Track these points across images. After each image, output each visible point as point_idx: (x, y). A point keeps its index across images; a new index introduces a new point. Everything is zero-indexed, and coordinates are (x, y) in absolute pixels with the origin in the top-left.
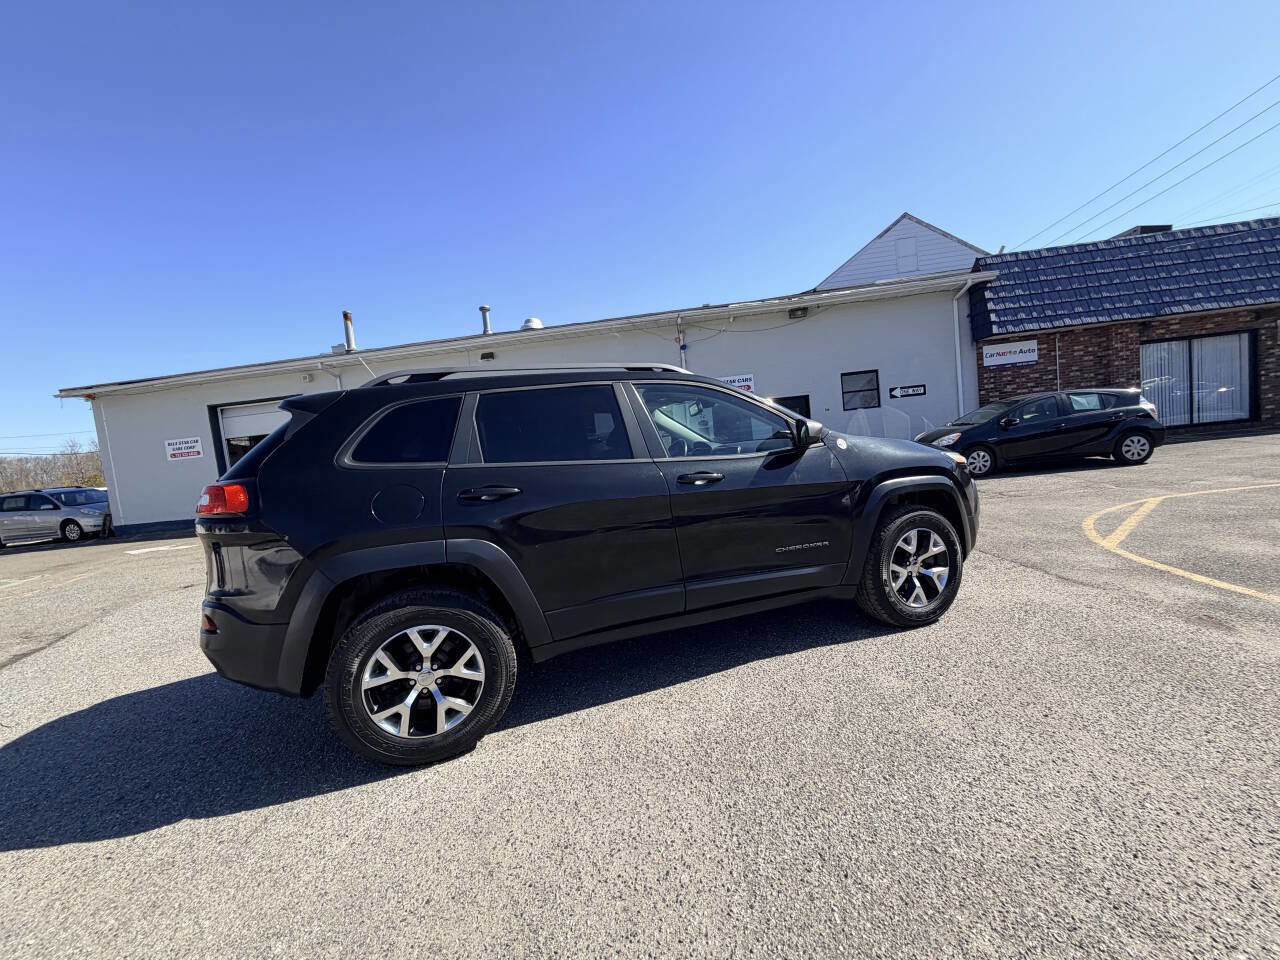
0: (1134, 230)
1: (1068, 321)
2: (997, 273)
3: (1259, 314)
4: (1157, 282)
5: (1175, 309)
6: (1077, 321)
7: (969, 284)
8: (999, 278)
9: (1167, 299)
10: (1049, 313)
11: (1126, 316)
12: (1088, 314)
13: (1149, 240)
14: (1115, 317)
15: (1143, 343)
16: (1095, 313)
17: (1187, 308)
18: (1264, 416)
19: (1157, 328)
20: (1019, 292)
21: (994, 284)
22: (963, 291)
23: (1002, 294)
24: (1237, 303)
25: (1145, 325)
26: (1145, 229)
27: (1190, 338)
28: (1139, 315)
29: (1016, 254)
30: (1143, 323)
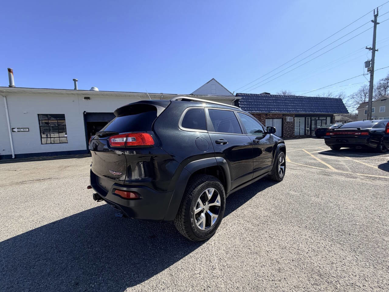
0: (264, 93)
1: (254, 112)
2: (241, 98)
3: (284, 115)
4: (269, 105)
5: (272, 112)
6: (256, 112)
7: (236, 99)
8: (241, 99)
9: (271, 109)
10: (251, 109)
11: (264, 112)
12: (258, 110)
13: (267, 96)
14: (263, 112)
15: (266, 118)
16: (259, 110)
17: (274, 112)
18: (284, 136)
19: (268, 115)
20: (245, 103)
21: (240, 100)
22: (234, 101)
23: (242, 103)
24: (281, 112)
25: (266, 115)
26: (266, 93)
27: (273, 118)
28: (266, 112)
29: (244, 94)
30: (266, 114)
